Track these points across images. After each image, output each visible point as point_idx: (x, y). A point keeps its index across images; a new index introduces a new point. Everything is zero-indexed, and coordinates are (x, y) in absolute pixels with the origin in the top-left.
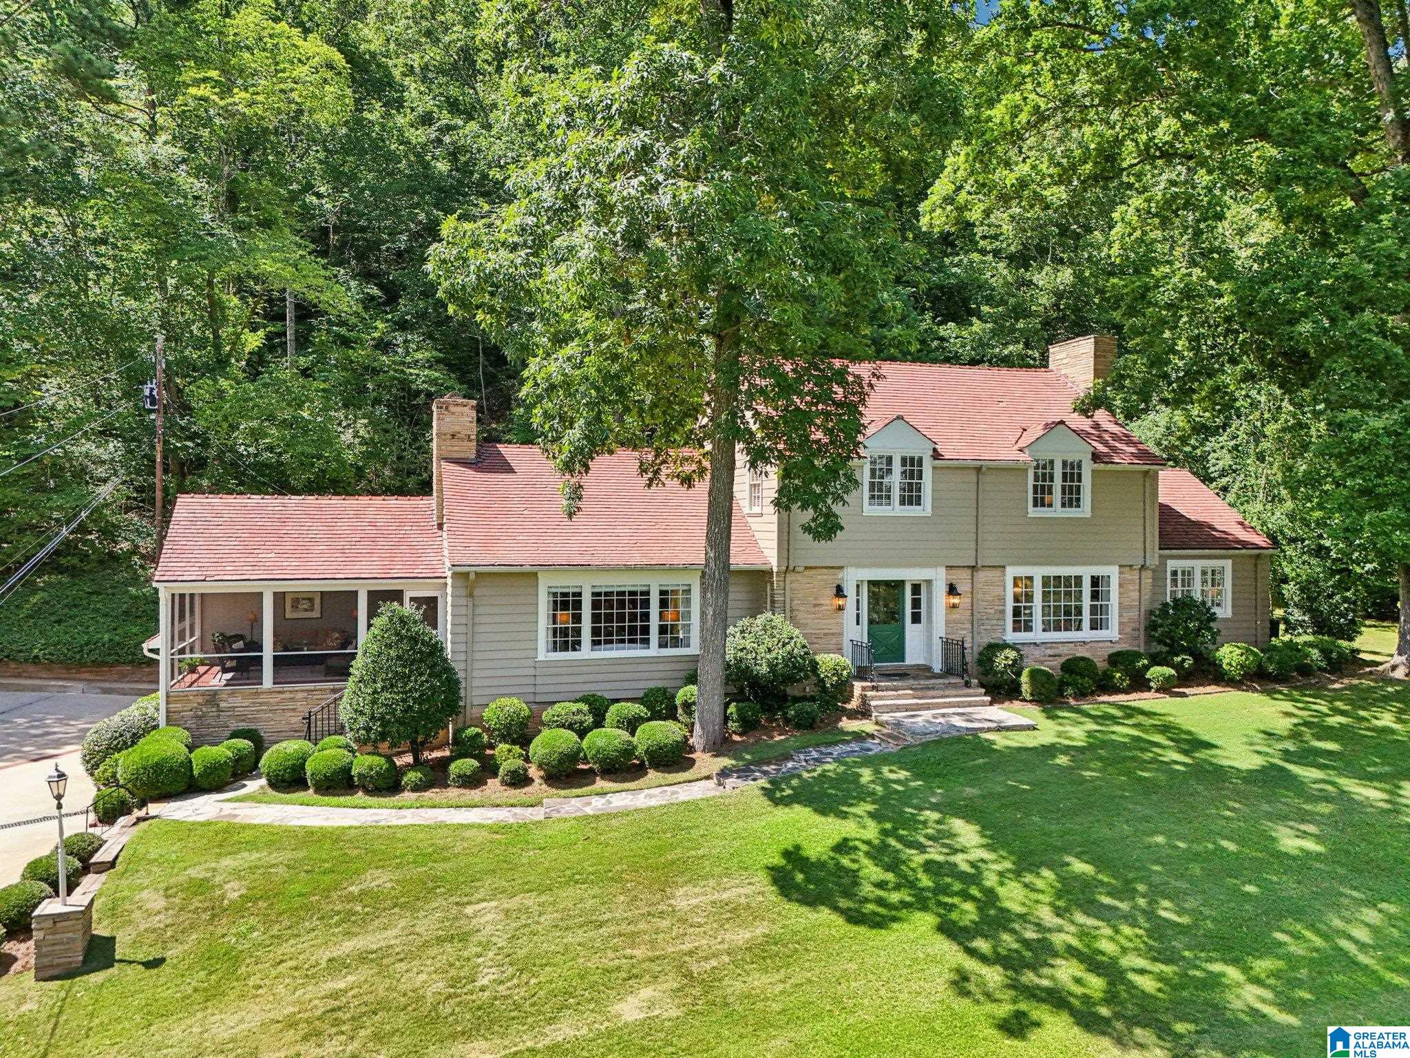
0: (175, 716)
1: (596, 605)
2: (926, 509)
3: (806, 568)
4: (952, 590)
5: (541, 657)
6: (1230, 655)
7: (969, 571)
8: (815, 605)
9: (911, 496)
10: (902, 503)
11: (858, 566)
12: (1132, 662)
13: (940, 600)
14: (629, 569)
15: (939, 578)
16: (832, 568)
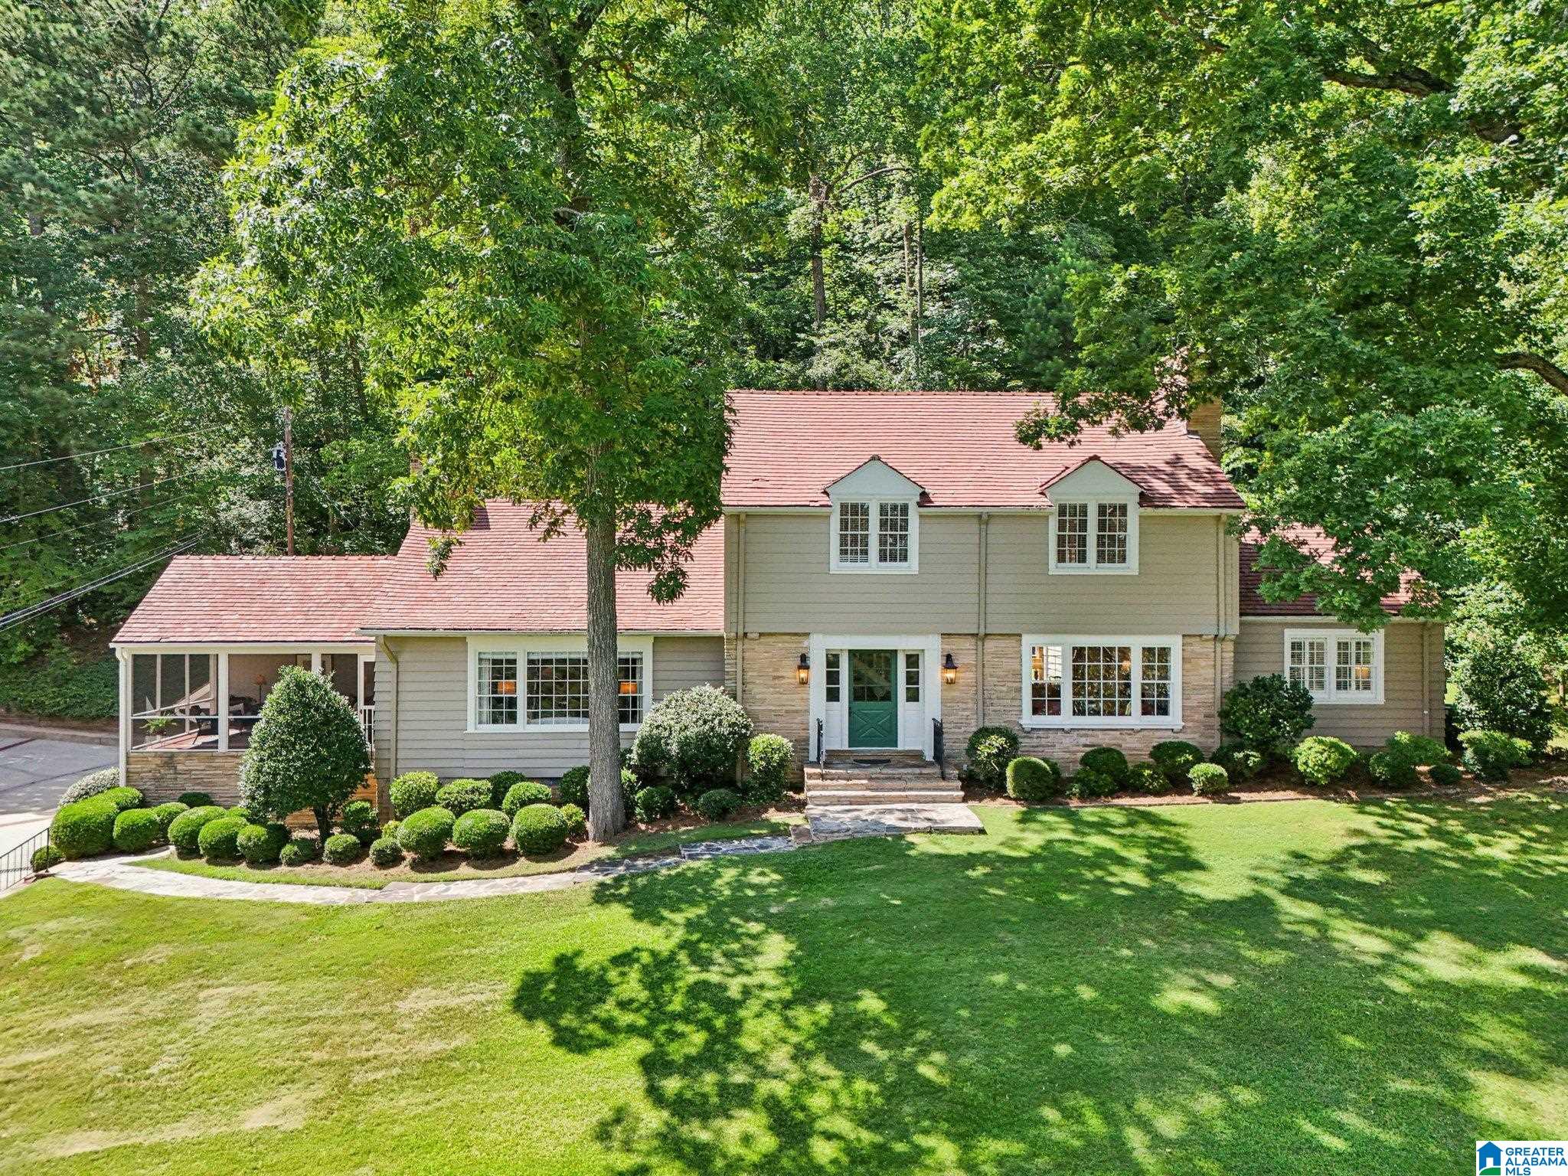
0: (136, 777)
1: (532, 673)
2: (912, 565)
3: (761, 635)
4: (949, 662)
5: (471, 729)
6: (1309, 753)
7: (973, 640)
8: (775, 678)
9: (893, 552)
10: (883, 558)
11: (825, 633)
12: (1172, 757)
13: (932, 674)
14: (553, 633)
15: (932, 649)
16: (796, 634)
